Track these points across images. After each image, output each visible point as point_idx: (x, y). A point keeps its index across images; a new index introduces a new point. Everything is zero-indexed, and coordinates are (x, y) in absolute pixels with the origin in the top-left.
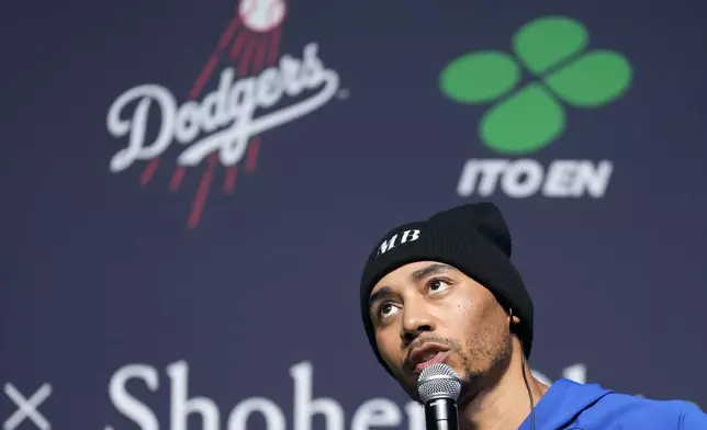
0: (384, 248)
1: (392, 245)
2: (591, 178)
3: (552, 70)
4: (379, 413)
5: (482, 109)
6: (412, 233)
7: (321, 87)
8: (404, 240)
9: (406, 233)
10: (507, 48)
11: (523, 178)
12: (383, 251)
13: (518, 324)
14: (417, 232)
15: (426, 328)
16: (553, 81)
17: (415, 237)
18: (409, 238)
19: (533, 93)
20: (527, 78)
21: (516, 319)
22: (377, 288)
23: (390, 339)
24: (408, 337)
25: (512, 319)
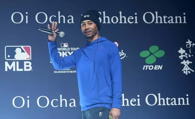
1: (86, 17)
2: (160, 67)
3: (154, 53)
5: (146, 58)
7: (124, 55)
10: (148, 50)
11: (151, 68)
12: (84, 17)
16: (154, 54)
19: (152, 55)
20: (151, 54)
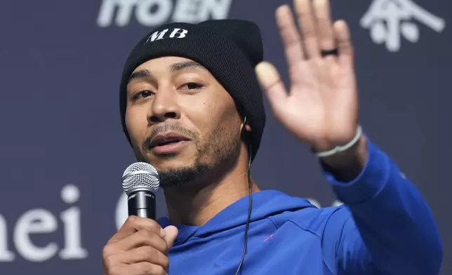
0: (154, 37)
1: (161, 37)
4: (37, 221)
6: (181, 31)
8: (172, 35)
9: (176, 30)
12: (153, 40)
13: (249, 132)
14: (185, 32)
15: (172, 115)
17: (182, 35)
18: (178, 35)
21: (248, 127)
22: (138, 69)
23: (138, 115)
24: (154, 119)
25: (244, 126)
